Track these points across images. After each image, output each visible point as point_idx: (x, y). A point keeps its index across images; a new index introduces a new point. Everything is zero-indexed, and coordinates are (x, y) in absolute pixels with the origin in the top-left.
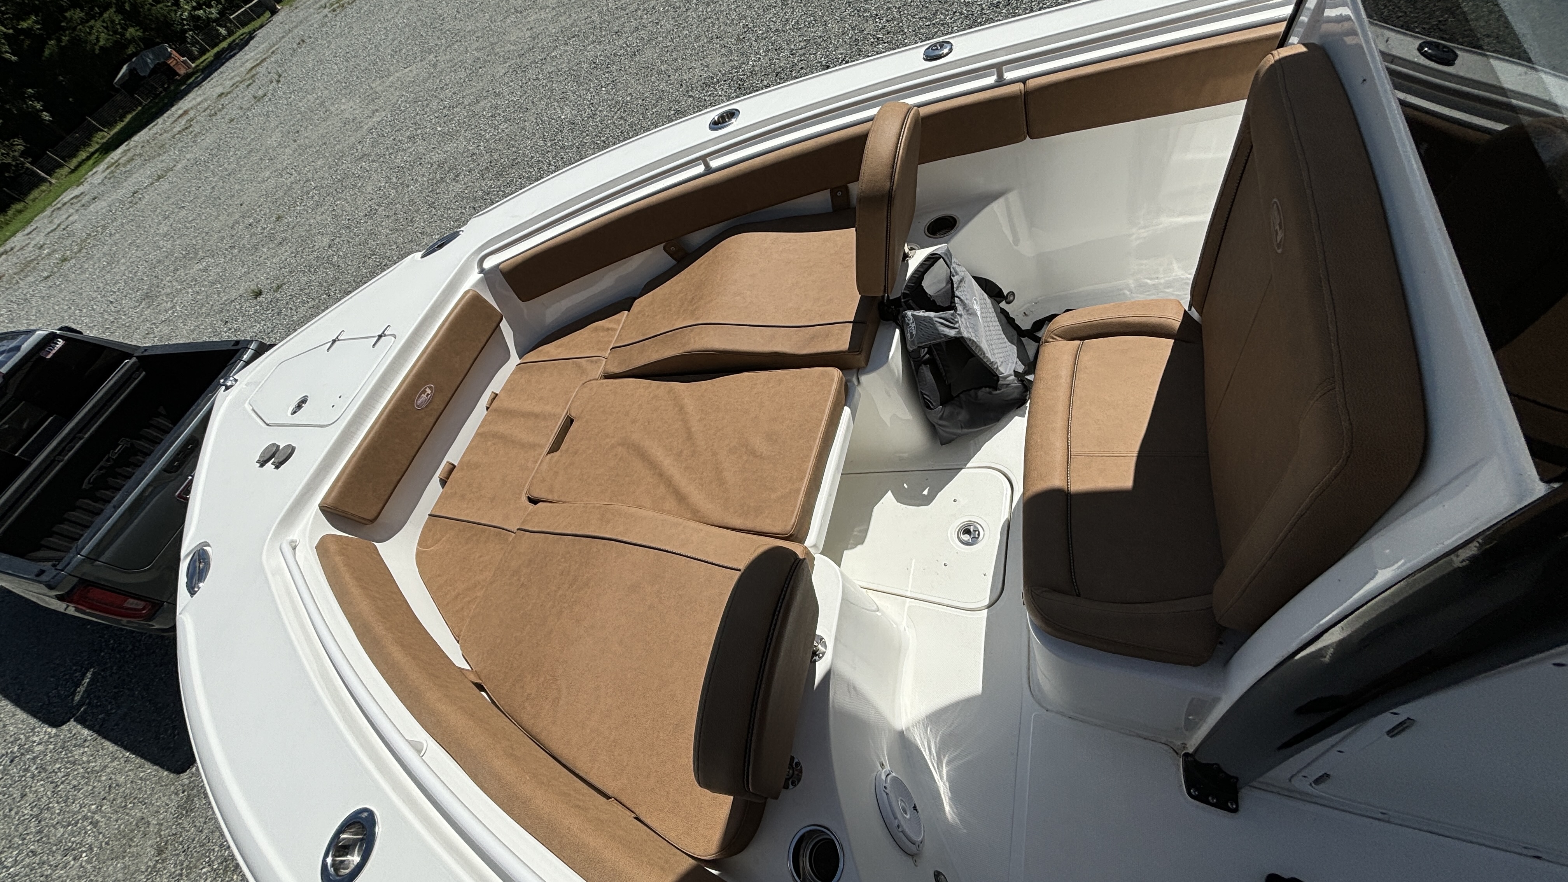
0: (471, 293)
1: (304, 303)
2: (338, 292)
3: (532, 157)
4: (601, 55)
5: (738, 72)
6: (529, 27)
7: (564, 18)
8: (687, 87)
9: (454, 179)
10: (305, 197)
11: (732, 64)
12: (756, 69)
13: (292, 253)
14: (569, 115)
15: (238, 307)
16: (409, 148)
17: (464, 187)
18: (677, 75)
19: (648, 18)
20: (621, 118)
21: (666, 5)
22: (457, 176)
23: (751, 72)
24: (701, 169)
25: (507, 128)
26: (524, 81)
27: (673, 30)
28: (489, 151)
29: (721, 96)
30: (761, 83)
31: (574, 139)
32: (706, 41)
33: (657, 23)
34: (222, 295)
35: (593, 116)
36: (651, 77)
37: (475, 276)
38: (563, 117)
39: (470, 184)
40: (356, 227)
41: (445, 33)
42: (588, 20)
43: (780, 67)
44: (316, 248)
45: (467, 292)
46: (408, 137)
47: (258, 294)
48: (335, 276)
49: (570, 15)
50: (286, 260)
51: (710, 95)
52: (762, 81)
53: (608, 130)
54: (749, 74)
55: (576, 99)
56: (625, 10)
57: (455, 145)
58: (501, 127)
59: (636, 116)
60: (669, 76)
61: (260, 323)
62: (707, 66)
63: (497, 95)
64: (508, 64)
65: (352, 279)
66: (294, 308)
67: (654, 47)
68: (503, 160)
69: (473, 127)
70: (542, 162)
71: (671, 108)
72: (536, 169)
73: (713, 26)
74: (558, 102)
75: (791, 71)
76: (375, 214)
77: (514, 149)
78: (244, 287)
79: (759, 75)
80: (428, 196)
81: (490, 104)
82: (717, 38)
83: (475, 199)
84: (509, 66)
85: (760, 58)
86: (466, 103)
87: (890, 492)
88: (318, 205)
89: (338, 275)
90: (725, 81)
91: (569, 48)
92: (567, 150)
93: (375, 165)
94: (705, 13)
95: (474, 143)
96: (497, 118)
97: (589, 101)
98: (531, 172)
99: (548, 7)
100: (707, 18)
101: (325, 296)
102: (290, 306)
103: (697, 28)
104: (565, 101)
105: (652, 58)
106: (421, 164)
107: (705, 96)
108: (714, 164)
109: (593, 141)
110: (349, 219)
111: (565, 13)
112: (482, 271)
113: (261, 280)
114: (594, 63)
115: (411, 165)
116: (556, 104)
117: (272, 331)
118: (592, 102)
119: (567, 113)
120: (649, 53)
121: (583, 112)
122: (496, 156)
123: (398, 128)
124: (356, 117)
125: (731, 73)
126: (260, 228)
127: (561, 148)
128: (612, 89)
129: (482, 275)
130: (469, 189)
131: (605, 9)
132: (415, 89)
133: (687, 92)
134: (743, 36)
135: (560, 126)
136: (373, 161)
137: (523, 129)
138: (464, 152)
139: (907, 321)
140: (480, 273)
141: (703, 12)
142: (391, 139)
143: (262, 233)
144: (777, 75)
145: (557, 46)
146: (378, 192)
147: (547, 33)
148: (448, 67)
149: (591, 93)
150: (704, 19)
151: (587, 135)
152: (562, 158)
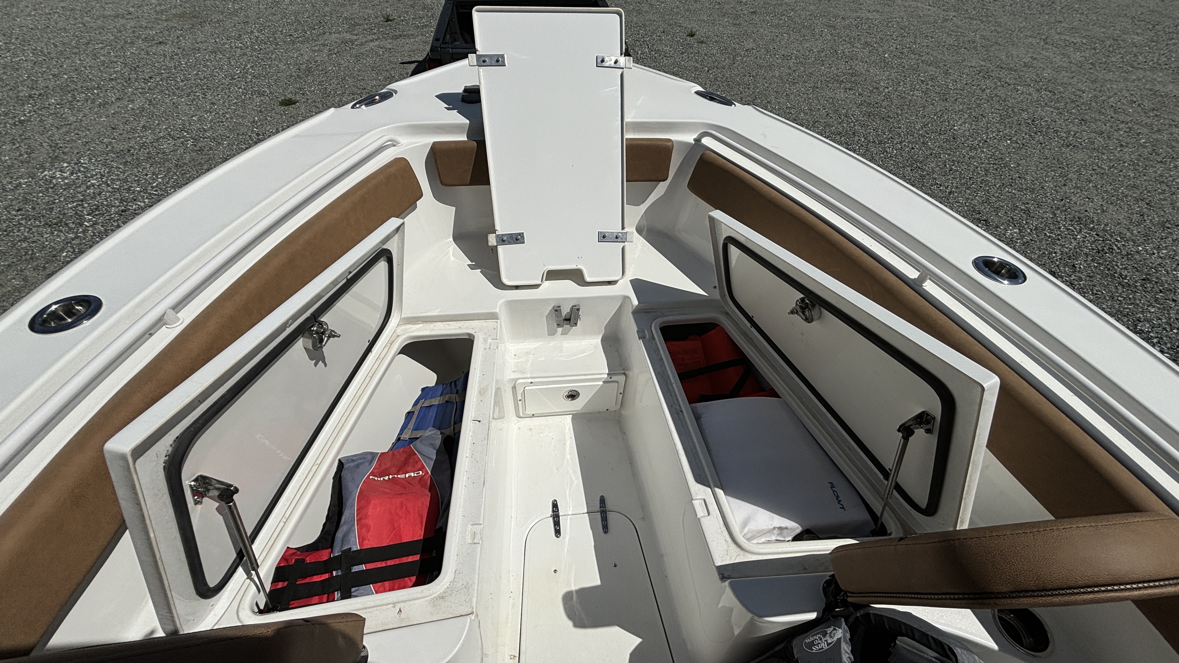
0: (670, 144)
1: (697, 61)
2: (714, 74)
3: (900, 128)
4: (1046, 121)
5: (1118, 241)
6: (1035, 56)
7: (1066, 74)
8: (1064, 206)
9: (846, 89)
10: (779, 16)
11: (1125, 231)
12: (1137, 257)
13: (731, 34)
14: (961, 131)
15: (677, 31)
16: (857, 48)
17: (844, 98)
18: (1072, 191)
19: (1121, 135)
20: (986, 170)
21: (1150, 142)
22: (850, 89)
23: (1128, 254)
24: (912, 274)
25: (917, 96)
26: (973, 83)
27: (1125, 162)
28: (887, 97)
29: (1075, 239)
30: (1121, 269)
31: (939, 147)
32: (1135, 195)
33: (1122, 146)
34: (683, 19)
35: (972, 148)
36: (1052, 171)
37: (690, 138)
38: (955, 128)
39: (848, 101)
40: (771, 56)
41: (983, 9)
42: (1078, 93)
43: (1157, 278)
44: (742, 44)
45: (669, 140)
46: (866, 43)
47: (692, 35)
48: (725, 66)
49: (1073, 77)
50: (724, 34)
51: (1068, 229)
52: (1125, 268)
53: (966, 167)
54: (1124, 252)
55: (982, 127)
56: (1115, 113)
57: (878, 73)
58: (916, 92)
59: (997, 181)
60: (1065, 185)
61: (671, 48)
62: (1103, 211)
63: (946, 73)
64: (983, 63)
65: (728, 76)
66: (690, 58)
67: (1090, 157)
68: (884, 110)
69: (903, 75)
70: (900, 136)
71: (1028, 203)
72: (890, 135)
73: (1159, 194)
74: (969, 116)
75: (1161, 292)
76: (787, 59)
77: (900, 112)
78: (693, 25)
79: (1131, 263)
80: (821, 81)
81: (933, 73)
82: (1147, 204)
83: (836, 111)
84: (982, 66)
85: (1154, 254)
86: (923, 58)
87: (640, 640)
88: (777, 26)
89: (727, 67)
90: (1098, 235)
91: (1035, 96)
92: (923, 148)
93: (829, 37)
94: (1171, 179)
95: (888, 83)
96: (922, 85)
97: (987, 138)
98: (884, 134)
99: (1069, 57)
100: (1166, 183)
101: (707, 69)
102: (690, 56)
103: (1145, 180)
104: (973, 121)
105: (1075, 162)
106: (847, 62)
107: (1064, 225)
108: (929, 286)
109: (945, 162)
110: (774, 48)
111: (1072, 72)
112: (698, 141)
113: (701, 32)
114: (1033, 121)
115: (842, 57)
116: (966, 116)
117: (668, 57)
118: (988, 140)
119: (961, 128)
120: (1080, 156)
121: (972, 139)
122: (885, 104)
123: (871, 31)
124: (863, 4)
125: (1112, 236)
126: (741, 8)
127: (923, 143)
128: (1014, 148)
129: (693, 142)
130: (843, 102)
131: (1104, 98)
132: (914, 21)
133: (1058, 209)
134: (1170, 226)
135: (944, 131)
136: (832, 34)
137: (924, 107)
138: (875, 82)
139: (829, 630)
140: (695, 140)
141: (1171, 176)
142: (857, 33)
143: (737, 11)
144: (1144, 280)
145: (1030, 85)
146: (807, 51)
147: (1039, 72)
148: (950, 29)
149: (997, 135)
150: (1163, 182)
151: (949, 155)
152: (913, 148)
